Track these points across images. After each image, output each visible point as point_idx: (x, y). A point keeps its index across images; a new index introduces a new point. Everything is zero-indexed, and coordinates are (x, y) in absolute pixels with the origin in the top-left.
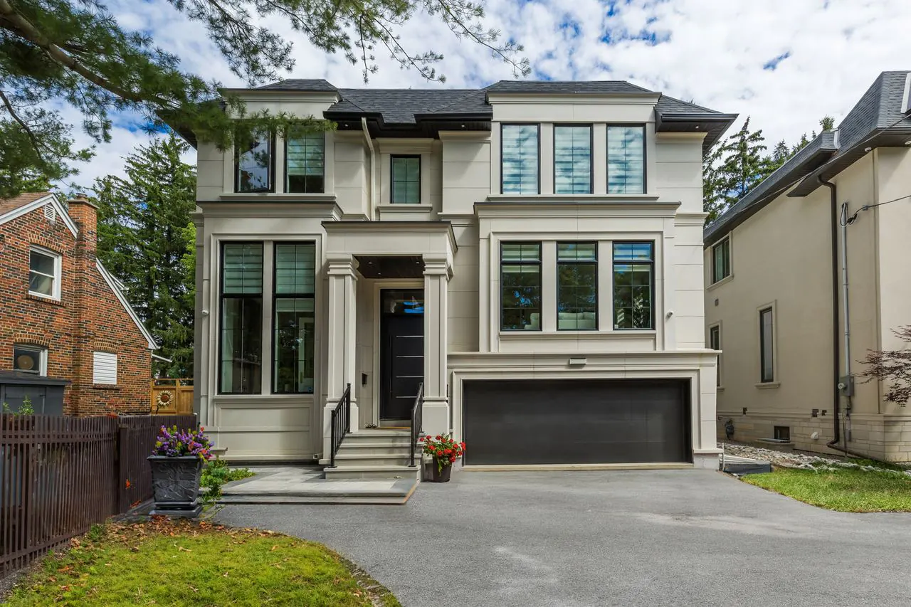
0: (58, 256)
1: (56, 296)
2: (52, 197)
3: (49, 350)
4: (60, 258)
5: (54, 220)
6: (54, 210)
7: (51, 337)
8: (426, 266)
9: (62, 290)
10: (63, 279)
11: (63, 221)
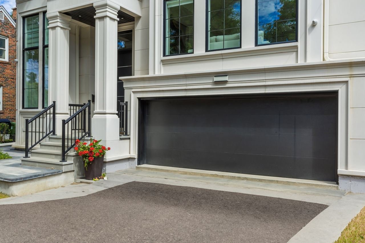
0: (7, 38)
1: (6, 59)
2: (2, 8)
3: (3, 87)
4: (8, 39)
5: (3, 20)
6: (3, 15)
7: (4, 80)
8: (97, 11)
9: (9, 55)
10: (9, 50)
11: (8, 20)
